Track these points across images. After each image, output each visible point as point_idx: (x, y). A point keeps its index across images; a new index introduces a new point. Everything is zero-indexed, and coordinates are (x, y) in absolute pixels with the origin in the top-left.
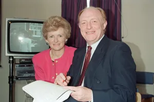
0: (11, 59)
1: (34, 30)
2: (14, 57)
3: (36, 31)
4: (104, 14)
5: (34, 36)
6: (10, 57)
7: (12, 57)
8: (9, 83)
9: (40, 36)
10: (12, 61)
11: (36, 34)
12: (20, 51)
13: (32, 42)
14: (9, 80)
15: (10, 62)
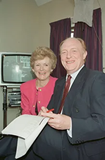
0: (5, 88)
1: (24, 62)
2: (7, 87)
3: (26, 64)
4: (84, 45)
5: (24, 67)
6: (4, 86)
7: (6, 86)
8: (3, 109)
9: (29, 68)
10: (6, 90)
11: (26, 66)
12: (12, 81)
13: (23, 73)
14: (4, 106)
15: (4, 91)
